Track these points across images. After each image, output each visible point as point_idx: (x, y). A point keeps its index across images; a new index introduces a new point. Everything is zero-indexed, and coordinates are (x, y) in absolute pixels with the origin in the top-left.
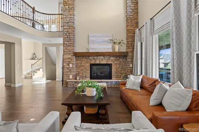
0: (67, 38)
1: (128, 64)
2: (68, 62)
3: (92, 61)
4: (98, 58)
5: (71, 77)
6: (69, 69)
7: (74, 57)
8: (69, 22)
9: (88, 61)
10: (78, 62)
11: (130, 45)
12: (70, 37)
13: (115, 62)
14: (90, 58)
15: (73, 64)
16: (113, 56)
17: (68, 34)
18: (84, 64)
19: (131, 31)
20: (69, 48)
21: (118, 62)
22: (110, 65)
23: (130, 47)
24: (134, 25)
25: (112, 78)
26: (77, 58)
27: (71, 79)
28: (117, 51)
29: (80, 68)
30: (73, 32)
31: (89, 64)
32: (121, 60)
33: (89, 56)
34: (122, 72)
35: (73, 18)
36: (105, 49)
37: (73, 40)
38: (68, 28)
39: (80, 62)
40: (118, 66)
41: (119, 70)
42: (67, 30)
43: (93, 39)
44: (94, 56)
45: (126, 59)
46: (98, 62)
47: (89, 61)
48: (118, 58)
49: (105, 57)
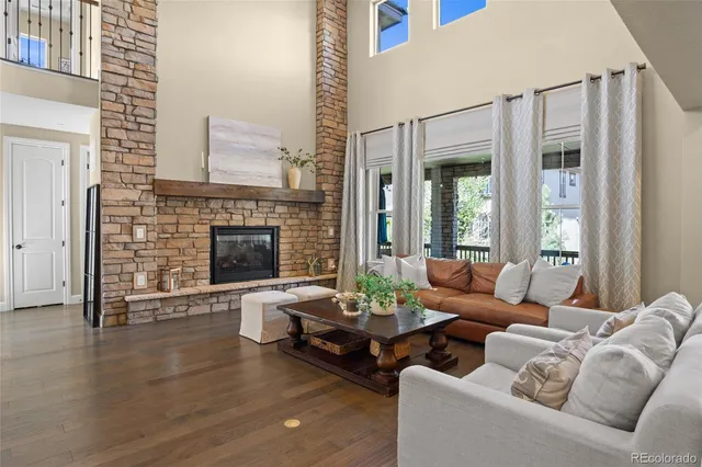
0: (124, 113)
1: (323, 228)
2: (126, 220)
3: (218, 216)
4: (239, 205)
5: (141, 280)
6: (134, 247)
7: (152, 200)
8: (133, 47)
9: (203, 216)
10: (166, 219)
12: (137, 112)
13: (290, 222)
14: (213, 204)
15: (151, 228)
16: (283, 203)
17: (126, 100)
18: (189, 228)
19: (330, 131)
20: (129, 159)
21: (296, 221)
23: (330, 178)
24: (339, 115)
25: (281, 274)
26: (162, 204)
27: (141, 291)
28: (298, 188)
29: (173, 243)
30: (150, 95)
31: (208, 228)
32: (303, 215)
33: (207, 199)
34: (307, 252)
35: (152, 40)
37: (149, 128)
38: (130, 72)
39: (173, 219)
40: (296, 234)
41: (298, 247)
42: (122, 81)
43: (222, 135)
45: (319, 212)
46: (237, 221)
47: (207, 217)
48: (297, 210)
49: (260, 203)
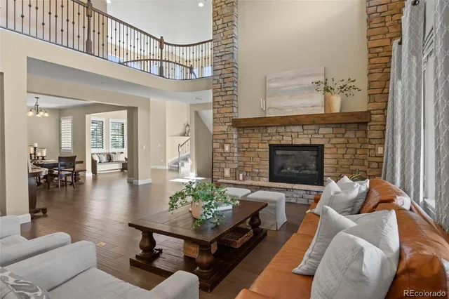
0: (221, 88)
1: (370, 147)
2: (222, 141)
3: (274, 138)
4: (288, 129)
5: (227, 173)
6: (224, 155)
7: (234, 131)
8: (223, 53)
9: (264, 138)
10: (243, 140)
11: (378, 91)
12: (226, 85)
13: (334, 141)
14: (270, 130)
15: (232, 145)
16: (327, 125)
17: (221, 81)
18: (256, 146)
20: (223, 110)
21: (342, 140)
22: (319, 149)
23: (377, 97)
24: (392, 30)
25: (325, 183)
26: (242, 132)
27: (227, 178)
28: (338, 111)
29: (247, 154)
30: (231, 75)
31: (267, 146)
32: (350, 134)
33: (266, 127)
34: (352, 168)
35: (231, 45)
36: (304, 107)
37: (231, 93)
38: (222, 67)
39: (247, 140)
40: (341, 151)
41: (344, 162)
42: (219, 72)
43: (274, 85)
44: (277, 126)
45: (366, 132)
46: (287, 140)
47: (266, 138)
48: (343, 130)
49: (305, 127)
